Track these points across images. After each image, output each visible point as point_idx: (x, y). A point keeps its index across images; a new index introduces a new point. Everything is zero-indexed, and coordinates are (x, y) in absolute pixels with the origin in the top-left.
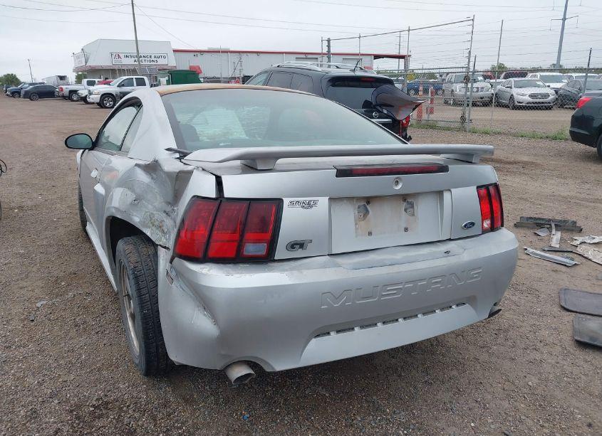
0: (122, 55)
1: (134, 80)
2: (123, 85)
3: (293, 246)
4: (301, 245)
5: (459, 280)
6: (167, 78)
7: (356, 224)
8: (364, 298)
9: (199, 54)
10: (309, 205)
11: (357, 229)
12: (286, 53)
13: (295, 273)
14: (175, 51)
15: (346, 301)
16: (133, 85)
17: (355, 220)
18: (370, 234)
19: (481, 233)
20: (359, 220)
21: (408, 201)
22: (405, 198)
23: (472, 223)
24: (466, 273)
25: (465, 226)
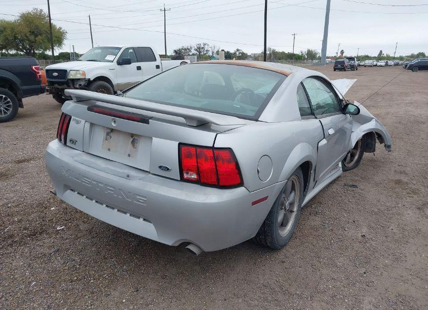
4: (73, 142)
5: (128, 197)
7: (103, 141)
10: (78, 123)
18: (109, 150)
19: (179, 179)
20: (106, 140)
21: (134, 138)
22: (132, 135)
23: (166, 168)
24: (133, 194)
25: (160, 167)
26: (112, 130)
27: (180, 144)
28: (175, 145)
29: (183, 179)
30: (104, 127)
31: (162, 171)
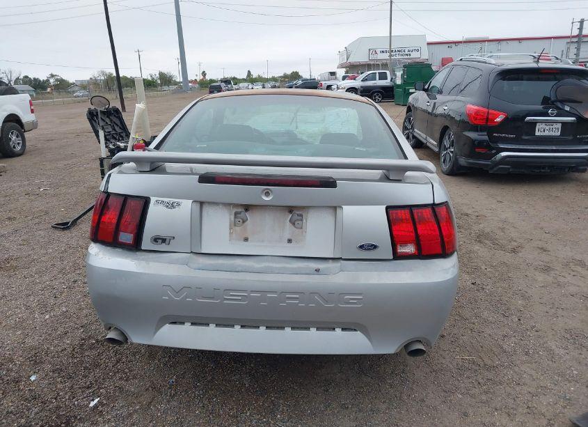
0: (378, 51)
1: (377, 74)
2: (366, 80)
3: (155, 240)
4: (164, 240)
5: (327, 302)
6: (402, 72)
7: (230, 229)
8: (204, 298)
9: (453, 45)
10: (172, 206)
11: (230, 233)
12: (555, 38)
13: (143, 263)
14: (428, 44)
15: (186, 297)
16: (375, 80)
17: (230, 225)
18: (246, 240)
19: (392, 257)
20: (235, 225)
21: (295, 212)
22: (291, 209)
23: (372, 245)
24: (337, 295)
25: (361, 247)
26: (247, 208)
27: (387, 208)
28: (381, 210)
29: (397, 256)
30: (228, 205)
31: (367, 252)
